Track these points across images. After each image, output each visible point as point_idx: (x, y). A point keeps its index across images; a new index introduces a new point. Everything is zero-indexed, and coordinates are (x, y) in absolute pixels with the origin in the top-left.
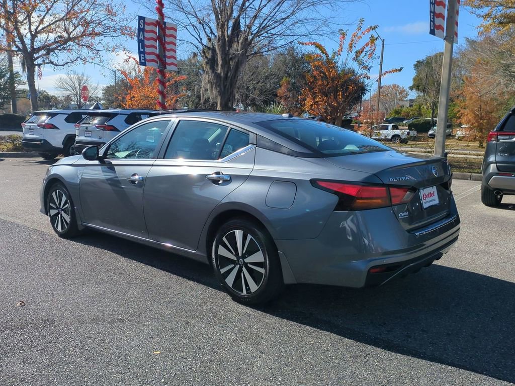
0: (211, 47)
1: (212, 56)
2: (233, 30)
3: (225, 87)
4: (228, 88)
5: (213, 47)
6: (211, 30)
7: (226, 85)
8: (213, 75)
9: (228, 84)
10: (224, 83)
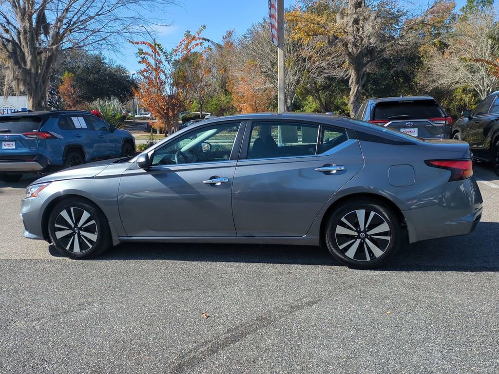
0: (11, 39)
1: (13, 50)
2: (37, 22)
3: (36, 84)
4: (40, 85)
5: (13, 39)
6: (8, 20)
7: (38, 82)
8: (21, 71)
9: (40, 81)
10: (35, 80)
